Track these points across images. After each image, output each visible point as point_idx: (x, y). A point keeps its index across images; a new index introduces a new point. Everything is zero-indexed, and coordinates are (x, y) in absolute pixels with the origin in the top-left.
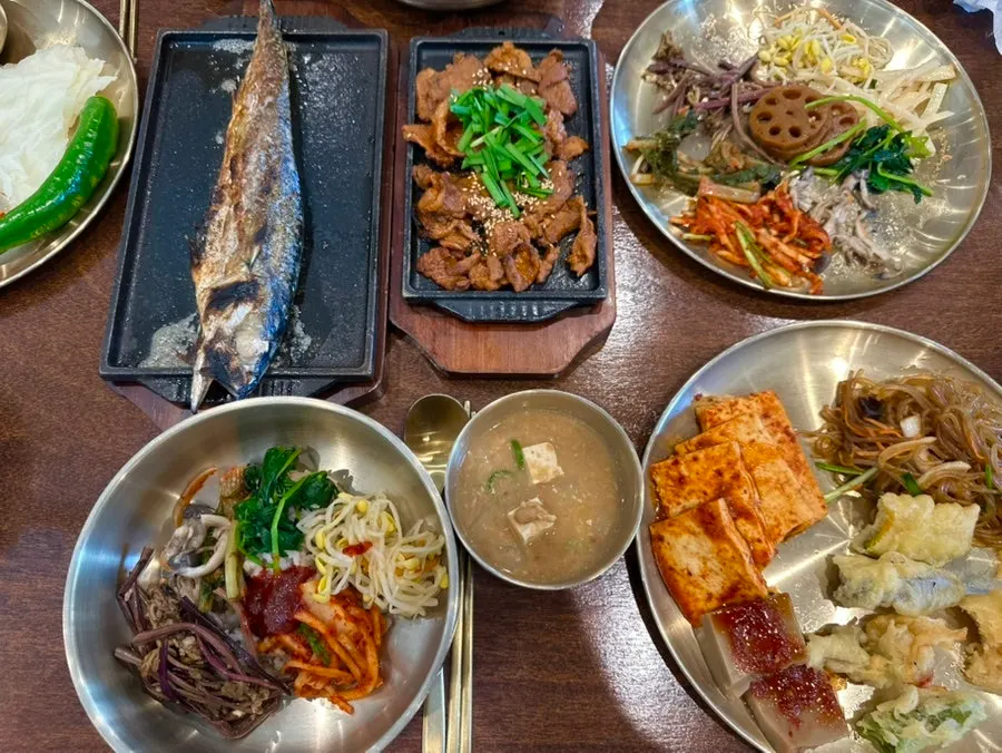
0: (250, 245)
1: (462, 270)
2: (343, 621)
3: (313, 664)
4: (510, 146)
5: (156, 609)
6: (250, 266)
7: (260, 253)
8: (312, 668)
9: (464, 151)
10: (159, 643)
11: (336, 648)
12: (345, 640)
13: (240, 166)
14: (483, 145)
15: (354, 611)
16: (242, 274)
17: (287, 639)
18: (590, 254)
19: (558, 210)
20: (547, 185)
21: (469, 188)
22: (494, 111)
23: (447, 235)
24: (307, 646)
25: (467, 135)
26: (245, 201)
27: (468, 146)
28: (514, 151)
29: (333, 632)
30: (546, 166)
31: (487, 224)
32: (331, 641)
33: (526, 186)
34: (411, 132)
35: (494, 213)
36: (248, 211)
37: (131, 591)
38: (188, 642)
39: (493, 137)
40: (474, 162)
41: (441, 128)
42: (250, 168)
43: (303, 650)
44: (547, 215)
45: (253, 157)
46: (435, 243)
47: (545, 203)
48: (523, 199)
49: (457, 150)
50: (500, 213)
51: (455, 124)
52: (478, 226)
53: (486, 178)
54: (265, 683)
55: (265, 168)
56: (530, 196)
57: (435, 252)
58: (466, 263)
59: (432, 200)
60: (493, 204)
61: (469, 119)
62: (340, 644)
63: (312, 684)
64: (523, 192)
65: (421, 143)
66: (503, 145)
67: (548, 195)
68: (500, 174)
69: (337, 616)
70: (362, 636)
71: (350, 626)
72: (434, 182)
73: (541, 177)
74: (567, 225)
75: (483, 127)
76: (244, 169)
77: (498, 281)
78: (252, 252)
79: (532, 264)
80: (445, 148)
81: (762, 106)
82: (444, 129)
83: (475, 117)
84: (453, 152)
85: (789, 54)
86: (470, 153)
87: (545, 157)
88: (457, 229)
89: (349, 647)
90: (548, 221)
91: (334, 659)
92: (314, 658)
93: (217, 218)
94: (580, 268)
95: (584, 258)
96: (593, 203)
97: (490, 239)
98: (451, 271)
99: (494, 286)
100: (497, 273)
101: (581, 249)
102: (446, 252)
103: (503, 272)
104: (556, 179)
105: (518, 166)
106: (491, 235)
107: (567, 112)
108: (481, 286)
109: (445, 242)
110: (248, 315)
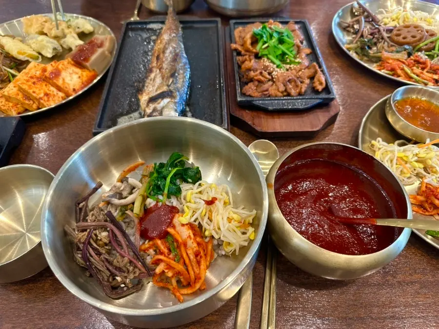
0: (168, 79)
1: (265, 89)
2: (192, 241)
3: (170, 258)
4: (280, 46)
6: (168, 86)
7: (173, 81)
8: (168, 260)
9: (259, 51)
11: (185, 255)
12: (190, 252)
13: (161, 56)
14: (268, 47)
15: (198, 239)
16: (165, 88)
17: (159, 242)
18: (324, 82)
19: (305, 69)
20: (298, 60)
21: (264, 61)
22: (271, 35)
23: (256, 76)
24: (170, 250)
25: (260, 44)
26: (165, 66)
27: (261, 48)
28: (283, 48)
29: (185, 245)
30: (296, 54)
31: (274, 73)
32: (183, 249)
33: (288, 61)
34: (234, 46)
35: (276, 69)
36: (167, 69)
38: (105, 234)
39: (273, 43)
40: (264, 53)
41: (249, 42)
42: (167, 55)
43: (166, 251)
44: (300, 70)
45: (168, 51)
46: (252, 80)
47: (298, 66)
48: (288, 66)
49: (256, 50)
50: (278, 70)
51: (255, 40)
52: (270, 74)
53: (270, 57)
55: (174, 54)
56: (291, 64)
57: (250, 85)
58: (266, 86)
59: (247, 64)
60: (275, 66)
61: (262, 37)
62: (187, 254)
64: (287, 64)
65: (240, 49)
66: (278, 45)
67: (299, 63)
68: (277, 56)
69: (189, 236)
70: (200, 253)
71: (195, 245)
72: (248, 59)
73: (295, 58)
74: (310, 74)
75: (267, 39)
76: (164, 56)
77: (282, 92)
78: (169, 82)
79: (297, 86)
80: (251, 49)
82: (250, 42)
83: (264, 36)
84: (254, 51)
85: (397, 20)
87: (294, 52)
88: (261, 73)
89: (192, 257)
90: (300, 73)
91: (182, 261)
92: (171, 256)
94: (320, 88)
95: (321, 84)
96: (320, 67)
97: (275, 78)
98: (259, 90)
99: (280, 94)
100: (282, 88)
101: (319, 81)
102: (256, 83)
103: (285, 88)
104: (302, 58)
105: (284, 54)
106: (276, 77)
107: (301, 40)
108: (274, 95)
109: (256, 78)
110: (168, 102)
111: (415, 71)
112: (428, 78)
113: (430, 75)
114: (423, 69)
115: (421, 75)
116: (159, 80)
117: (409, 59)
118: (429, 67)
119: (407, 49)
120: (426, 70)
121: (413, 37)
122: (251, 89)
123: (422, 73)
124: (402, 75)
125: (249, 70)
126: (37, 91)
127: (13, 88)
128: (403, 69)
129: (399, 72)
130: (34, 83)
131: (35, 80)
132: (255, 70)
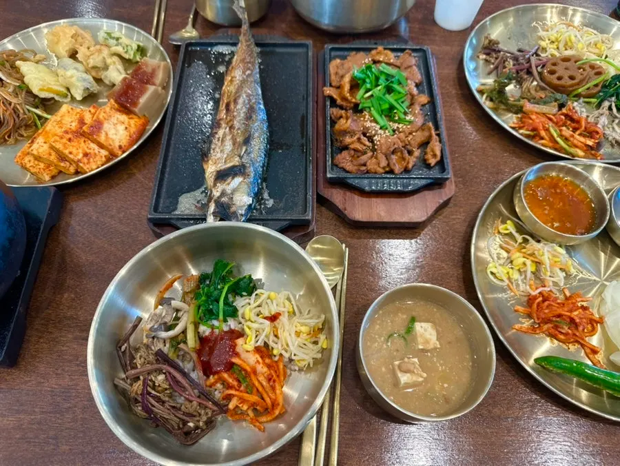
0: (240, 146)
1: (362, 162)
3: (241, 391)
4: (387, 96)
5: (141, 357)
6: (241, 157)
7: (246, 150)
8: (241, 394)
9: (360, 100)
10: (141, 378)
11: (257, 384)
12: (261, 378)
13: (232, 106)
14: (372, 96)
16: (236, 161)
17: (225, 376)
18: (438, 153)
19: (416, 131)
20: (409, 118)
21: (365, 118)
22: (377, 79)
23: (353, 143)
24: (239, 381)
25: (362, 91)
26: (236, 124)
27: (363, 97)
28: (390, 98)
29: (255, 372)
30: (408, 108)
31: (375, 138)
32: (252, 376)
33: (397, 118)
34: (328, 91)
35: (380, 131)
36: (239, 129)
37: (126, 345)
38: (161, 377)
39: (378, 91)
40: (365, 105)
41: (347, 87)
42: (239, 107)
43: (235, 383)
44: (410, 133)
45: (241, 101)
46: (346, 148)
47: (409, 127)
48: (395, 126)
49: (356, 99)
50: (382, 132)
51: (355, 85)
52: (371, 139)
53: (374, 112)
54: (210, 404)
55: (248, 106)
56: (399, 123)
57: (345, 153)
58: (364, 158)
59: (343, 124)
60: (378, 127)
61: (364, 81)
62: (259, 381)
63: (240, 406)
64: (395, 122)
65: (335, 96)
66: (384, 95)
67: (410, 122)
68: (382, 111)
69: (257, 361)
70: (273, 376)
71: (265, 369)
72: (344, 115)
73: (405, 113)
74: (423, 139)
75: (372, 85)
76: (235, 107)
77: (384, 168)
78: (241, 150)
79: (404, 159)
80: (349, 98)
81: (549, 67)
82: (349, 88)
83: (368, 80)
84: (354, 100)
85: (556, 43)
86: (362, 101)
87: (407, 103)
88: (359, 139)
89: (264, 383)
90: (411, 136)
91: (255, 390)
92: (242, 388)
93: (217, 136)
94: (432, 161)
95: (435, 156)
96: (437, 127)
97: (377, 145)
98: (355, 163)
99: (382, 171)
100: (384, 163)
101: (433, 151)
102: (352, 152)
103: (387, 162)
104: (414, 115)
105: (392, 108)
106: (378, 143)
107: (417, 81)
108: (373, 171)
109: (352, 146)
110: (240, 183)
111: (564, 133)
112: (580, 144)
113: (582, 139)
114: (575, 130)
115: (572, 139)
116: (228, 146)
117: (560, 112)
118: (583, 128)
119: (558, 100)
120: (578, 132)
121: (572, 78)
122: (345, 159)
123: (572, 136)
124: (546, 137)
125: (345, 132)
126: (74, 151)
127: (42, 144)
128: (547, 130)
129: (543, 133)
130: (70, 140)
131: (70, 136)
132: (352, 133)
